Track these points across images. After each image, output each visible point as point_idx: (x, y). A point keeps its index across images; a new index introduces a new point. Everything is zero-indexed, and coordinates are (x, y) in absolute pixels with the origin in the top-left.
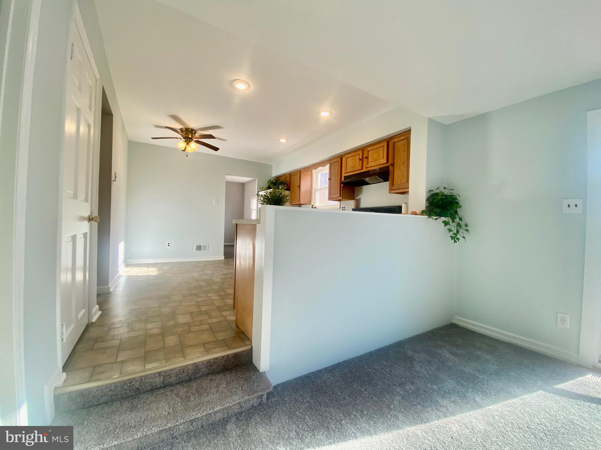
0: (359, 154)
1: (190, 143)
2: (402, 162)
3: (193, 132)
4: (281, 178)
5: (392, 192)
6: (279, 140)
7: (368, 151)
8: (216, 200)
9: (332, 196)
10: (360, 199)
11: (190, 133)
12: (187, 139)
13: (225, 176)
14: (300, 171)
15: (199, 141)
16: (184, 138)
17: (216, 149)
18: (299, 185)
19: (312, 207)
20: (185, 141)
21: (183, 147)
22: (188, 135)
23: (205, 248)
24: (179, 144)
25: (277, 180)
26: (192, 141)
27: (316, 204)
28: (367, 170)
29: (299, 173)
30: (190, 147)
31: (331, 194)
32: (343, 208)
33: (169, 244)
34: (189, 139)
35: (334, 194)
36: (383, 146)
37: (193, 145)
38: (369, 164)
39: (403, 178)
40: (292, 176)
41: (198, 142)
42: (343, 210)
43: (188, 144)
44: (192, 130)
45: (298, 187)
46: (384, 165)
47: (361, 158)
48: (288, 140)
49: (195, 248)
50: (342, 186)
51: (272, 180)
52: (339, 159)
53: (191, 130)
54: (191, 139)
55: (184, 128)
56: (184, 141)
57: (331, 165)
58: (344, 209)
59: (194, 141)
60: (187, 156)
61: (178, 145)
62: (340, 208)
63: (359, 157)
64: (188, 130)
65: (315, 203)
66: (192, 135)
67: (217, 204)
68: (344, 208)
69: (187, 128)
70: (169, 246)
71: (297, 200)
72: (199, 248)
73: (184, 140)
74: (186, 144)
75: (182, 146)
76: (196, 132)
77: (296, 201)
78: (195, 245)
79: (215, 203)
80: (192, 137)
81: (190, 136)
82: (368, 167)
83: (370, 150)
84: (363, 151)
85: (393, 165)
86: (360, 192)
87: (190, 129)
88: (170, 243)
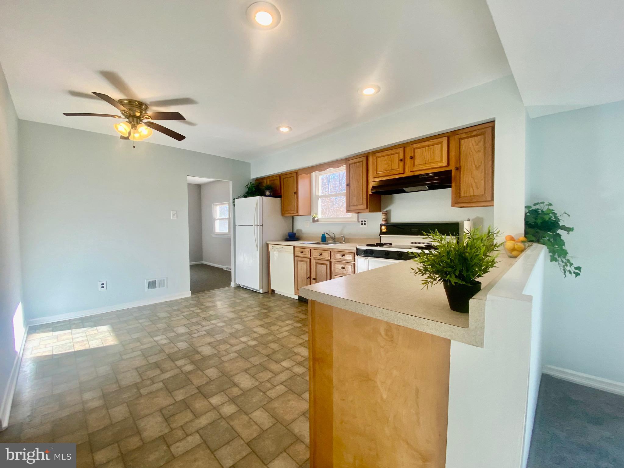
0: (399, 153)
1: (138, 126)
2: (476, 166)
3: (143, 107)
4: (265, 180)
5: (457, 205)
6: (278, 129)
7: (414, 149)
8: (175, 212)
9: (352, 208)
10: (390, 211)
11: (136, 109)
12: (133, 120)
13: (187, 177)
14: (297, 173)
15: (153, 123)
16: (127, 117)
17: (180, 137)
18: (295, 191)
19: (314, 221)
20: (130, 122)
21: (126, 130)
22: (134, 112)
23: (162, 283)
24: (118, 126)
25: (259, 183)
26: (140, 122)
27: (318, 216)
28: (412, 174)
29: (295, 175)
30: (138, 132)
31: (351, 205)
32: (362, 221)
33: (103, 284)
34: (135, 119)
35: (356, 205)
36: (441, 143)
37: (143, 130)
38: (415, 166)
39: (478, 188)
40: (284, 178)
41: (150, 125)
42: (362, 224)
43: (134, 127)
44: (141, 104)
45: (295, 193)
46: (442, 169)
47: (401, 157)
48: (291, 129)
49: (146, 285)
50: (369, 195)
51: (253, 183)
52: (364, 159)
53: (139, 104)
54: (139, 119)
55: (126, 100)
56: (127, 122)
57: (350, 165)
58: (364, 223)
59: (143, 123)
60: (134, 147)
61: (117, 129)
62: (358, 221)
63: (399, 157)
64: (133, 103)
65: (317, 214)
66: (141, 112)
67: (176, 218)
68: (365, 221)
69: (131, 100)
70: (103, 287)
71: (295, 211)
72: (152, 285)
73: (128, 120)
74: (131, 127)
75: (123, 131)
76: (147, 108)
77: (291, 212)
78: (146, 280)
79: (173, 217)
80: (141, 115)
81: (138, 114)
82: (414, 170)
83: (417, 148)
84: (404, 148)
85: (458, 169)
86: (391, 202)
87: (138, 101)
88: (104, 282)
